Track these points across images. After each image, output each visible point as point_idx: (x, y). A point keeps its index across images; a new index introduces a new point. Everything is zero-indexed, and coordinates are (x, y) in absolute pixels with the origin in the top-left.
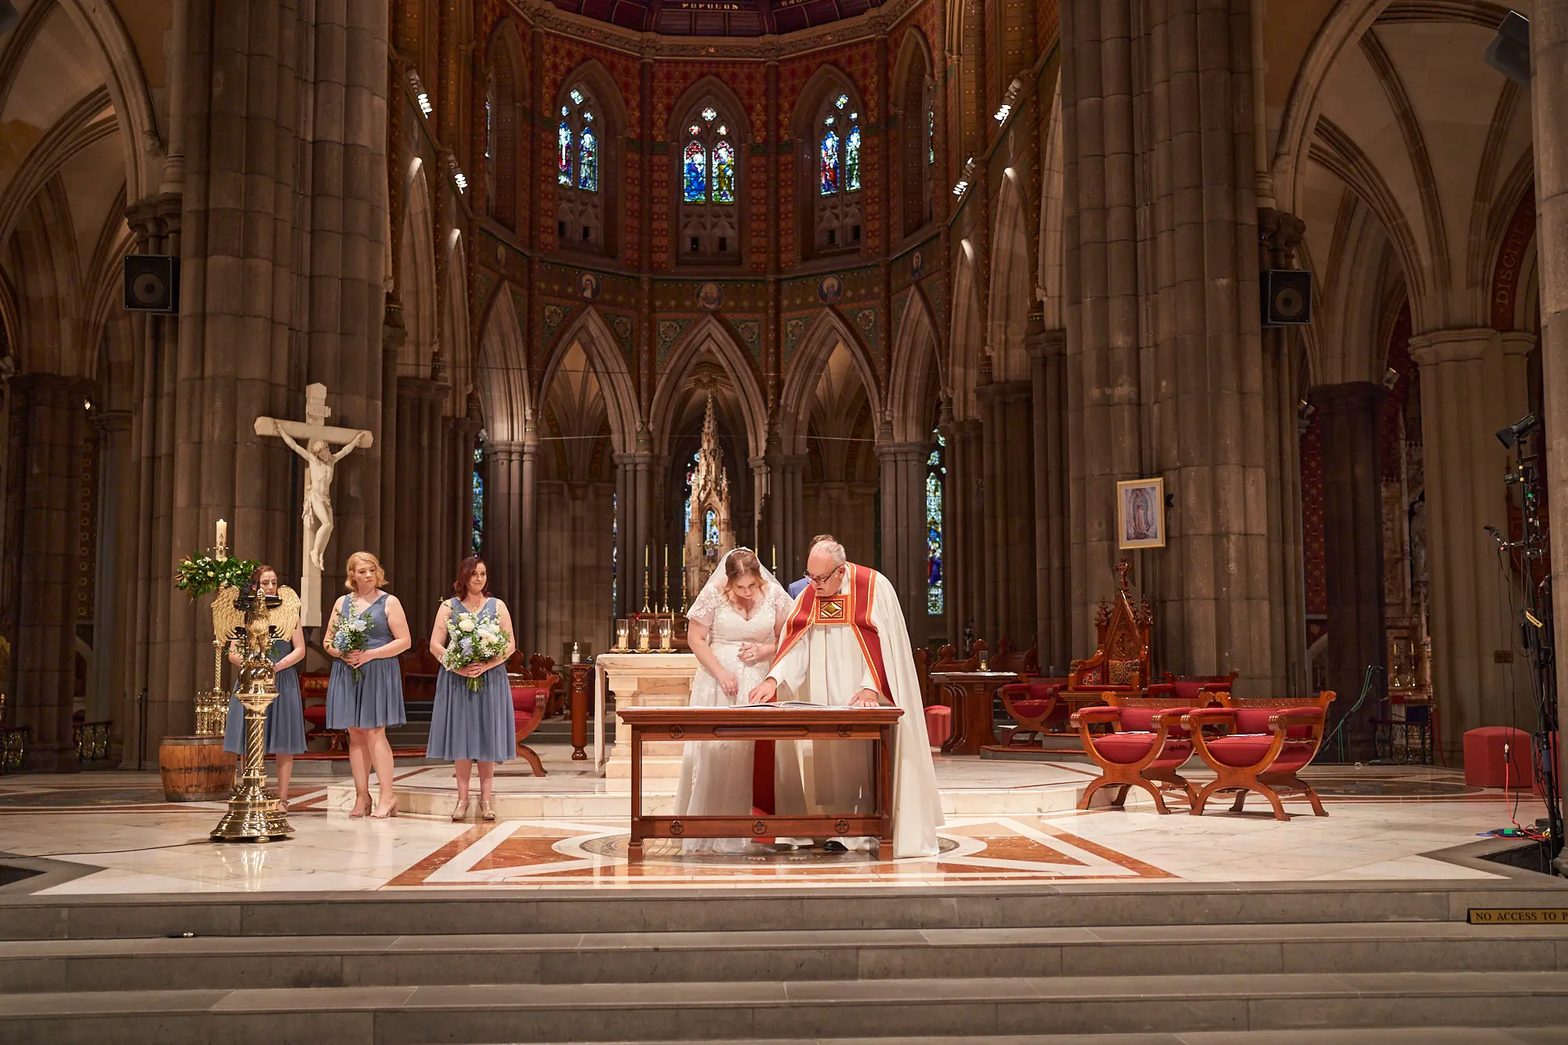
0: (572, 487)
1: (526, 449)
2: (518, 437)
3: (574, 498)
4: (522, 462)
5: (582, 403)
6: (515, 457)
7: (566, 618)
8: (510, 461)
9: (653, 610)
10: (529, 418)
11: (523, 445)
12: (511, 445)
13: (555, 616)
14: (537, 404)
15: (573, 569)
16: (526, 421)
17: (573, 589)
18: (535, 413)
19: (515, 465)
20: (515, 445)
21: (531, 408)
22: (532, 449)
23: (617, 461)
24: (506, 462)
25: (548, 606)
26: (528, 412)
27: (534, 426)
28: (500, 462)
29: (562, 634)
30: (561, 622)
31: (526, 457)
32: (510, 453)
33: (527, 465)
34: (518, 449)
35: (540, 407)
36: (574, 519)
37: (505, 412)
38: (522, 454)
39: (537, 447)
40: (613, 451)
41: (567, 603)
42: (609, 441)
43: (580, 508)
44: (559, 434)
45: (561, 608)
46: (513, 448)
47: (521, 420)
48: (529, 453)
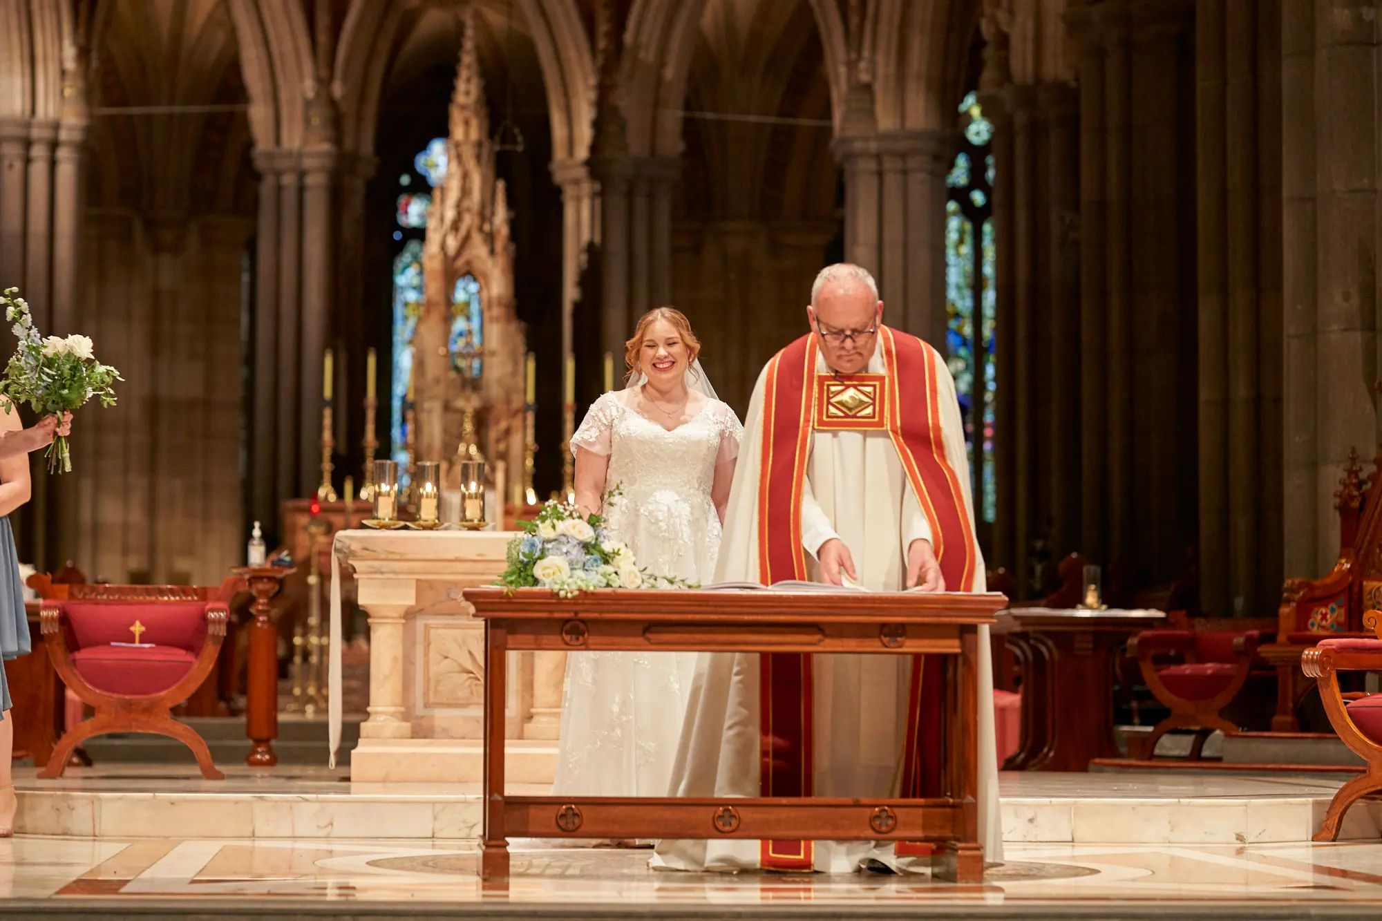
0: (150, 225)
1: (64, 135)
2: (47, 108)
3: (157, 249)
4: (53, 164)
5: (177, 38)
6: (39, 152)
7: (137, 516)
8: (28, 161)
9: (340, 493)
10: (70, 65)
11: (56, 126)
12: (28, 126)
13: (111, 512)
14: (88, 36)
15: (153, 407)
16: (63, 73)
17: (153, 448)
18: (83, 54)
19: (39, 170)
20: (41, 126)
21: (75, 42)
22: (77, 136)
23: (260, 164)
24: (18, 165)
25: (97, 488)
26: (69, 52)
27: (80, 84)
28: (6, 163)
29: (125, 552)
30: (126, 526)
31: (63, 154)
32: (28, 143)
33: (67, 171)
34: (46, 134)
35: (95, 43)
36: (156, 294)
37: (17, 54)
38: (54, 145)
39: (89, 130)
40: (250, 144)
41: (139, 482)
42: (244, 123)
43: (169, 272)
44: (123, 103)
45: (126, 491)
46: (36, 133)
47: (53, 70)
48: (71, 144)
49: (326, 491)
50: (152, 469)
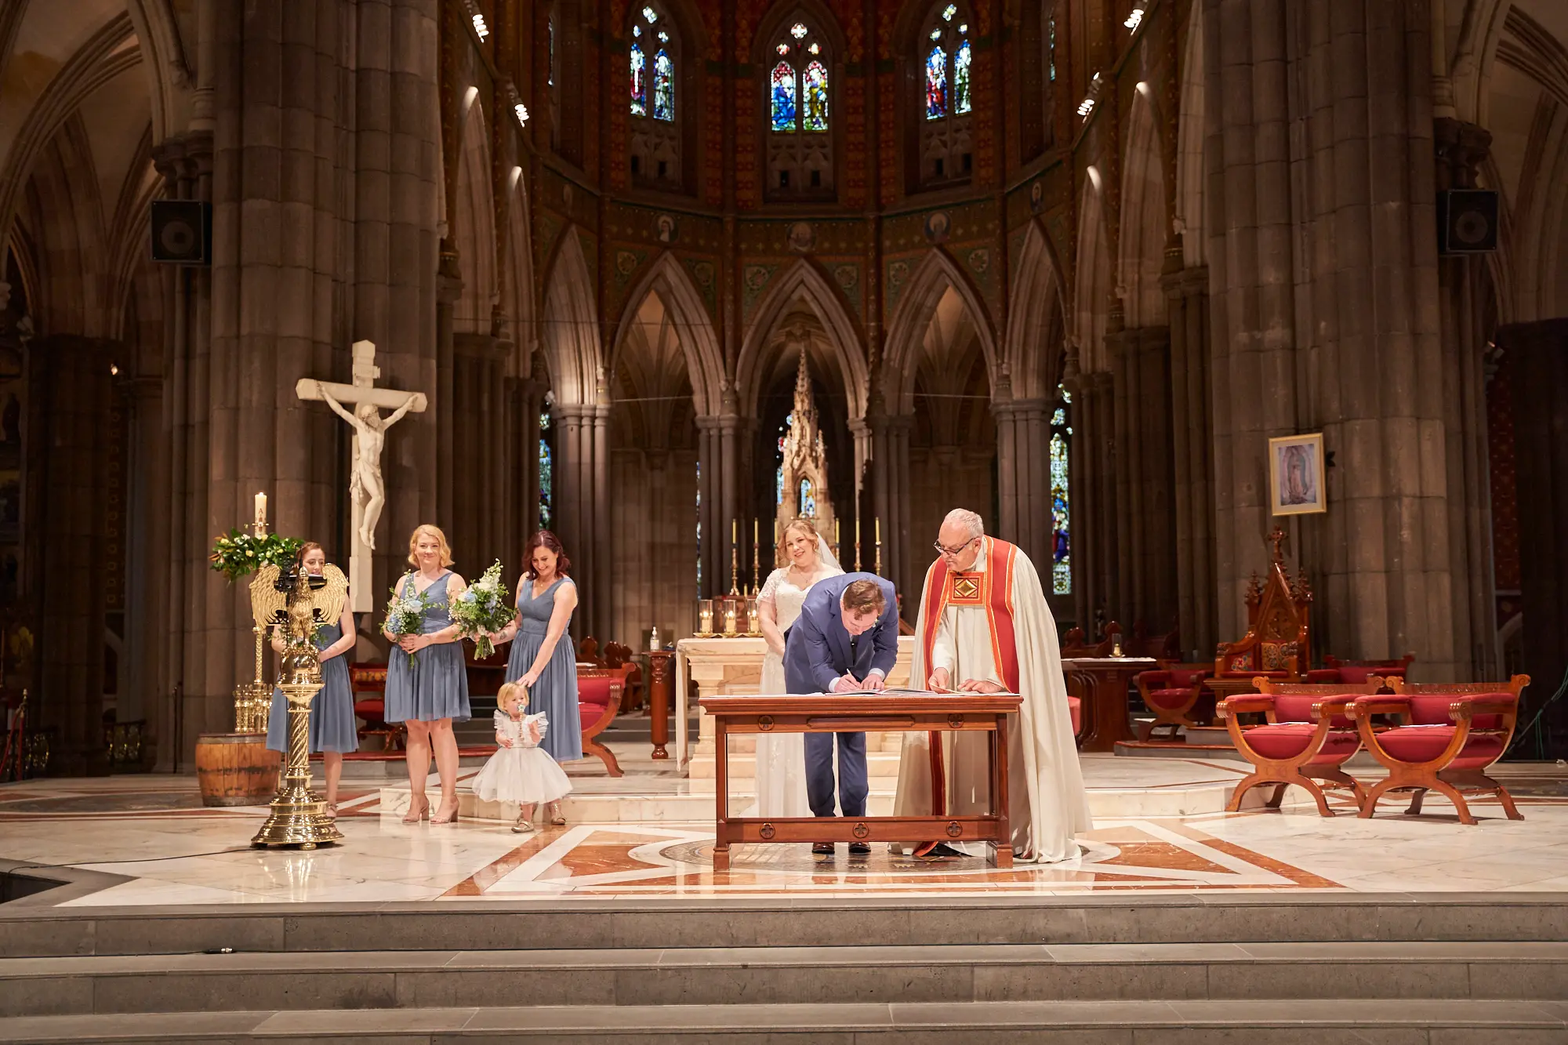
0: (649, 456)
1: (598, 413)
2: (589, 400)
3: (652, 468)
4: (593, 427)
5: (660, 361)
6: (586, 422)
7: (645, 602)
8: (580, 426)
9: (742, 593)
10: (601, 377)
11: (595, 409)
12: (581, 409)
13: (633, 601)
14: (610, 363)
15: (652, 547)
16: (597, 381)
17: (653, 569)
18: (607, 371)
19: (586, 431)
20: (586, 409)
21: (603, 367)
22: (605, 413)
23: (699, 424)
24: (575, 428)
25: (625, 589)
26: (600, 370)
27: (606, 387)
28: (569, 428)
29: (640, 621)
30: (640, 607)
31: (598, 422)
32: (580, 418)
33: (600, 431)
34: (589, 413)
35: (613, 365)
36: (653, 490)
37: (574, 374)
38: (593, 418)
39: (610, 410)
40: (695, 414)
41: (647, 585)
42: (690, 402)
43: (659, 479)
44: (634, 396)
45: (639, 592)
46: (584, 412)
47: (592, 380)
48: (602, 417)
49: (734, 590)
50: (653, 580)
